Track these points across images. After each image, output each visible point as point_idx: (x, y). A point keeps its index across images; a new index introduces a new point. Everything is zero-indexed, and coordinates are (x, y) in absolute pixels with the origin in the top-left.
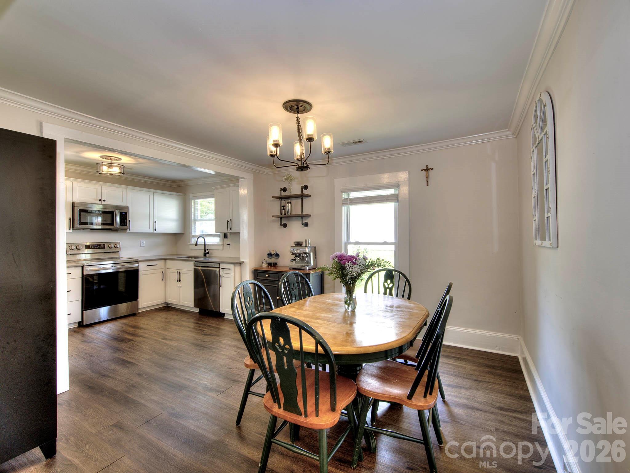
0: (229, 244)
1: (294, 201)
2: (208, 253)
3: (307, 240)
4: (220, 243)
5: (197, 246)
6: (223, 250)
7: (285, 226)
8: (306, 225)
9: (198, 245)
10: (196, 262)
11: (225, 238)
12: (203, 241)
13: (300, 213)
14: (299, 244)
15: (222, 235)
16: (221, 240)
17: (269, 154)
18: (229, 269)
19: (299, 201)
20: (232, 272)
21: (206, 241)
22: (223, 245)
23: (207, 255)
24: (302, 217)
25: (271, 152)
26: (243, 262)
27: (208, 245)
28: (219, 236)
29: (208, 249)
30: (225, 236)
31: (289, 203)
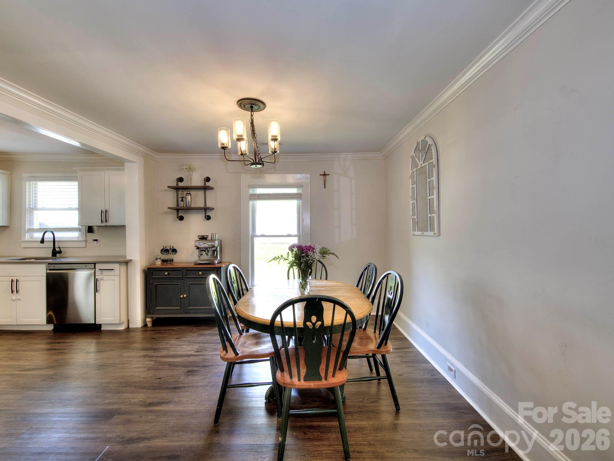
0: (97, 240)
1: (193, 193)
2: (60, 252)
3: (214, 234)
4: (80, 239)
5: (43, 243)
6: (85, 247)
7: (181, 218)
8: (208, 218)
9: (45, 242)
10: (49, 264)
11: (88, 232)
12: (52, 236)
13: (202, 205)
14: (203, 238)
15: (84, 229)
16: (82, 235)
17: (220, 146)
18: (113, 270)
19: (201, 193)
20: (117, 272)
21: (56, 236)
22: (86, 241)
23: (58, 255)
24: (206, 209)
25: (223, 144)
26: (131, 261)
27: (59, 241)
28: (79, 230)
29: (59, 247)
30: (90, 230)
31: (189, 195)
